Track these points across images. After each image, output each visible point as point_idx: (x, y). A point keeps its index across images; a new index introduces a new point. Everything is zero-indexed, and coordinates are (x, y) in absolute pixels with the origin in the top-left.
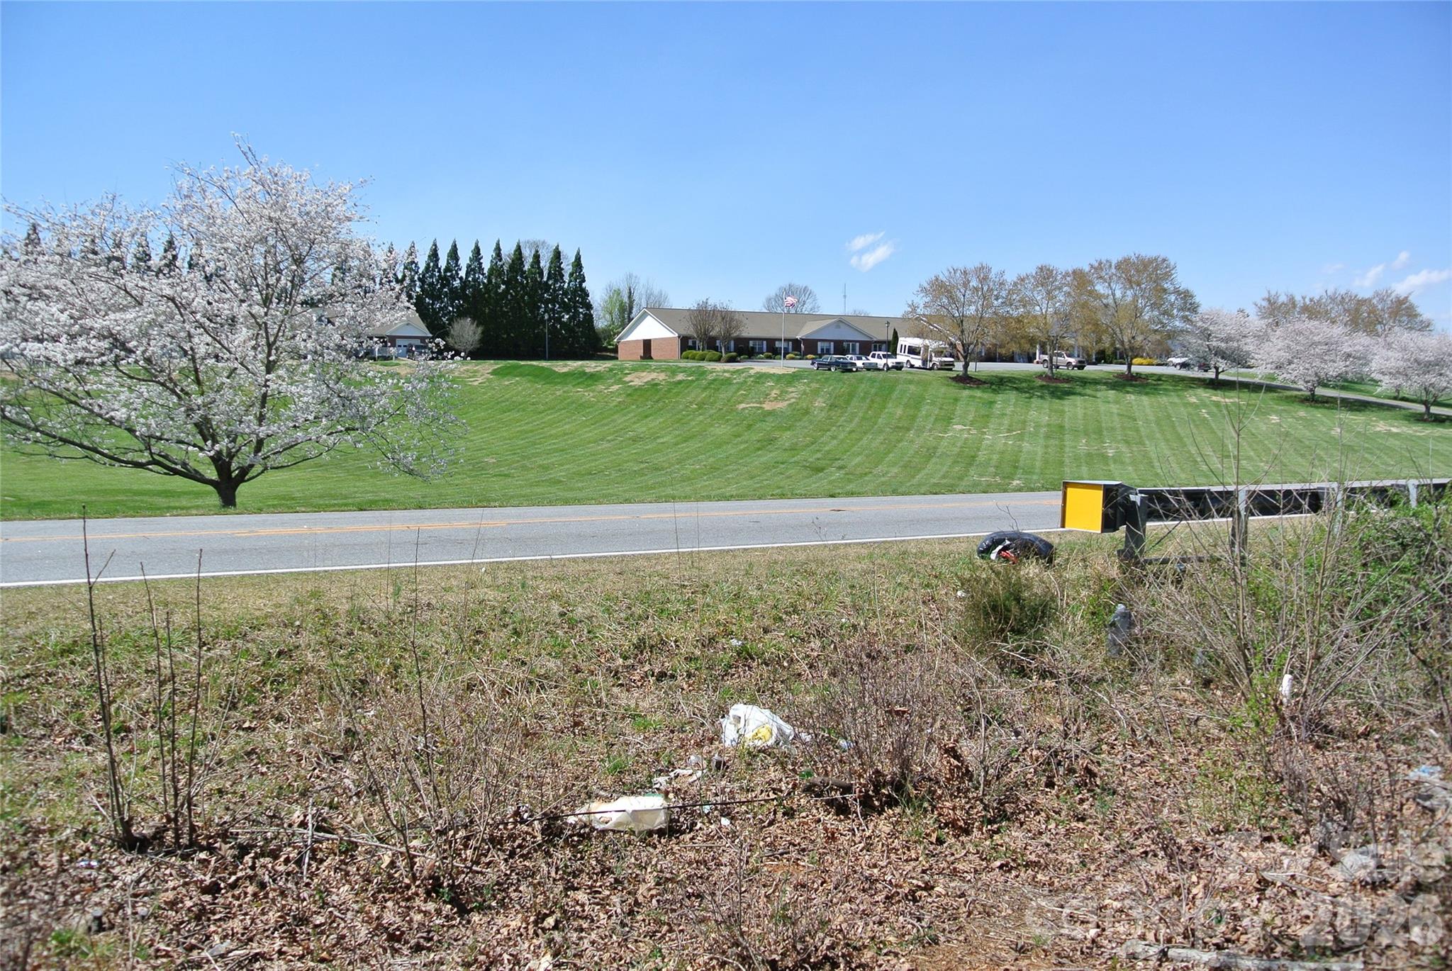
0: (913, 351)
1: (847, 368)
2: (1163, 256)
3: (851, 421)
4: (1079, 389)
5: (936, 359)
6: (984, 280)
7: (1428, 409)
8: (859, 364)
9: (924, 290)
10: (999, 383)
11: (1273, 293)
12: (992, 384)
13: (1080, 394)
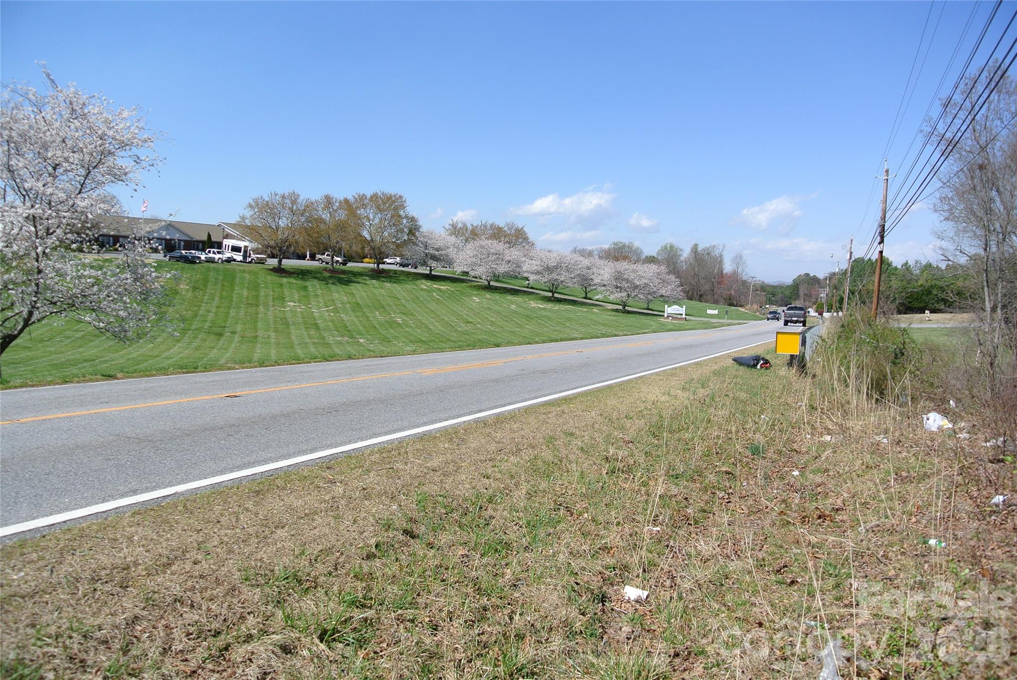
0: (236, 249)
1: (192, 261)
2: (399, 194)
3: (213, 299)
4: (354, 279)
5: (253, 256)
6: (294, 202)
7: (553, 294)
8: (203, 257)
9: (250, 206)
10: (303, 274)
11: (455, 221)
12: (298, 274)
13: (356, 282)
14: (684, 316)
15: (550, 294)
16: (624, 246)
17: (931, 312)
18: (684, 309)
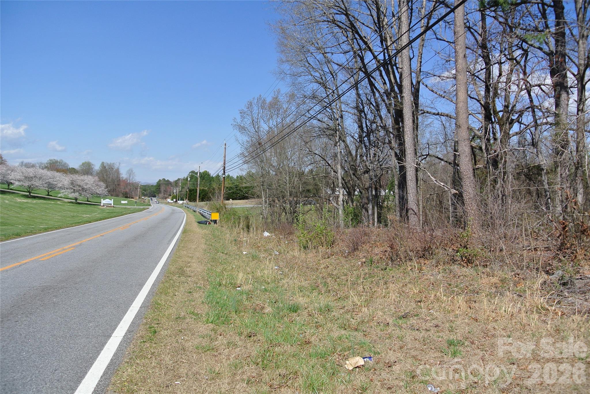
14: (112, 205)
15: (28, 194)
16: (57, 162)
17: (233, 199)
18: (112, 201)
